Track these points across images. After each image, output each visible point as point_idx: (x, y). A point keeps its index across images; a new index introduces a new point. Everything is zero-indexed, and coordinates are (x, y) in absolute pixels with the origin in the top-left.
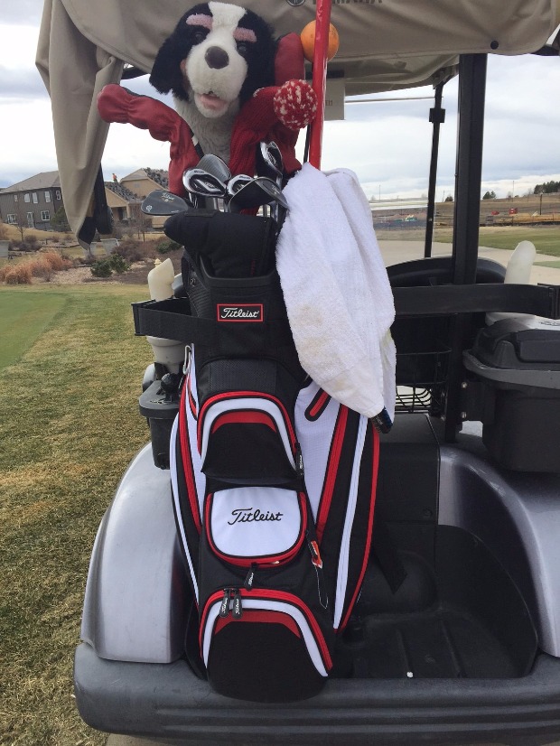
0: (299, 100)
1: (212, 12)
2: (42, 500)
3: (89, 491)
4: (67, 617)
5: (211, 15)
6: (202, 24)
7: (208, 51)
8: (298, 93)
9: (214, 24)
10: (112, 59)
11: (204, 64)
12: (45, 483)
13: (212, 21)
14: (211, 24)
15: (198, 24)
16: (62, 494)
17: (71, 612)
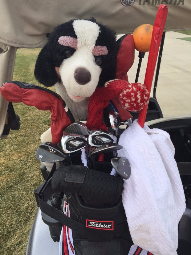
0: (139, 101)
1: (77, 34)
2: (4, 175)
3: (22, 168)
4: (17, 244)
5: (76, 37)
6: (70, 45)
7: (76, 71)
8: (139, 96)
9: (78, 45)
10: (9, 48)
11: (73, 81)
12: (4, 164)
13: (77, 42)
14: (76, 45)
15: (67, 45)
16: (11, 171)
17: (18, 241)
